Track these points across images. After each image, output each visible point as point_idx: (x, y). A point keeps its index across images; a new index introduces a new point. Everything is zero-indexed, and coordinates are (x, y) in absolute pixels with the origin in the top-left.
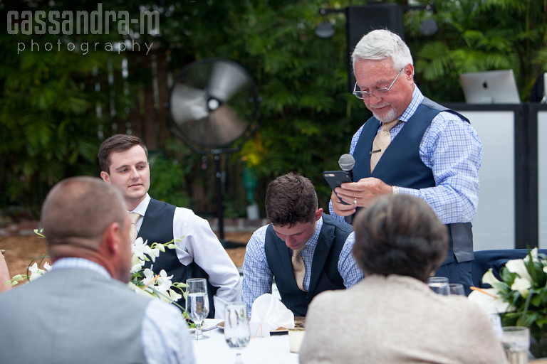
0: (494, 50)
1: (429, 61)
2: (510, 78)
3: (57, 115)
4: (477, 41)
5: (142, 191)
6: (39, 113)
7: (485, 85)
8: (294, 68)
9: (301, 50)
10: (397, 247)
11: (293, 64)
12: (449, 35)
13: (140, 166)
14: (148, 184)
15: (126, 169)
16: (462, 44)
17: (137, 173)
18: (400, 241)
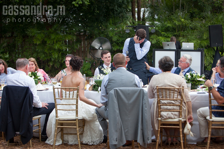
0: (168, 37)
1: (153, 39)
2: (174, 43)
3: (59, 50)
4: (164, 35)
5: (110, 62)
6: (55, 49)
7: (168, 45)
8: (120, 40)
9: (121, 36)
10: (167, 64)
11: (119, 39)
12: (157, 33)
13: (109, 57)
14: (111, 61)
15: (106, 58)
16: (161, 35)
17: (109, 59)
18: (167, 63)
